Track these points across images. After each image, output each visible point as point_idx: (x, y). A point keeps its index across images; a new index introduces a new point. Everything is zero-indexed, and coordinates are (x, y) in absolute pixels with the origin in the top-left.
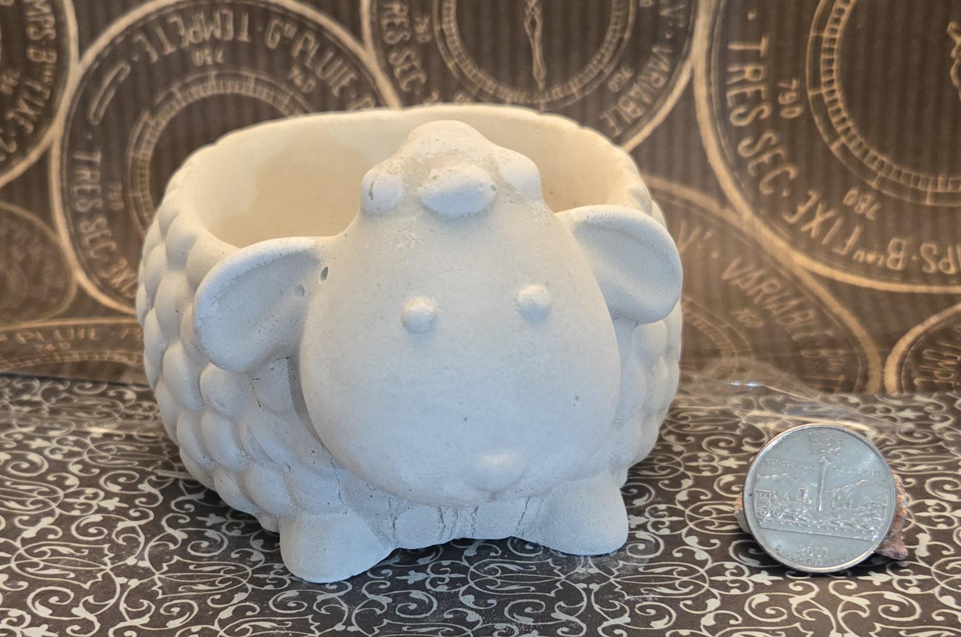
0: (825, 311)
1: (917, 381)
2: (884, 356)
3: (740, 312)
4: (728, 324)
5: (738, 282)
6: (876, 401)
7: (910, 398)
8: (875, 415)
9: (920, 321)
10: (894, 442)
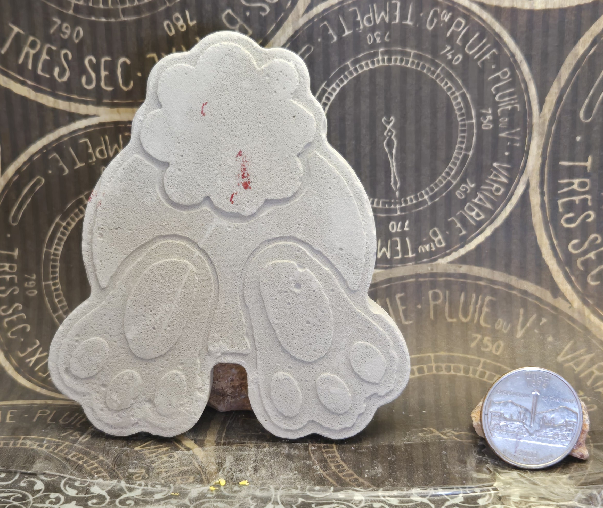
5: (571, 364)
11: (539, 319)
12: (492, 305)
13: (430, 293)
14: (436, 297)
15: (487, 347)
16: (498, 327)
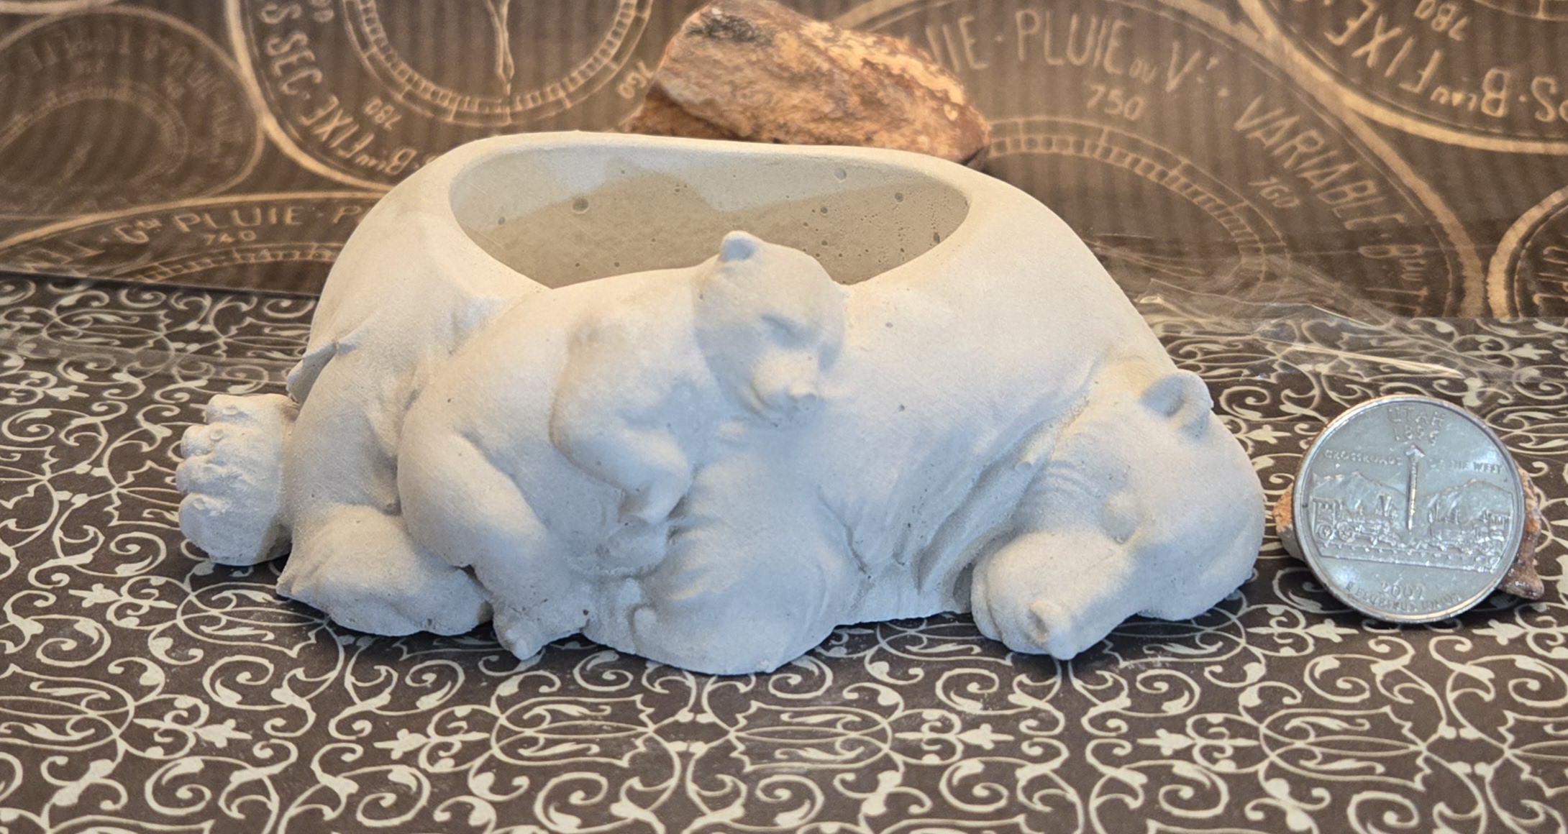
0: (1391, 181)
1: (1537, 299)
2: (1486, 257)
3: (1264, 183)
4: (1246, 203)
5: (1258, 134)
6: (1478, 330)
7: (1528, 326)
8: (1477, 353)
9: (1536, 200)
10: (1511, 400)
11: (1205, 61)
12: (1126, 34)
13: (1019, 15)
14: (1028, 21)
15: (1114, 105)
16: (1134, 73)
